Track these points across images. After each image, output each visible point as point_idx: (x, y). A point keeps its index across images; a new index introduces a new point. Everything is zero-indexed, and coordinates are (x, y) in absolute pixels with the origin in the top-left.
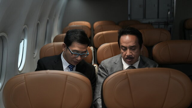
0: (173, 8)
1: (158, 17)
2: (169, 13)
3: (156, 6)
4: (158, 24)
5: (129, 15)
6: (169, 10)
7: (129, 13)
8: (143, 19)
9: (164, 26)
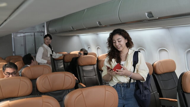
3: (34, 45)
5: (14, 52)
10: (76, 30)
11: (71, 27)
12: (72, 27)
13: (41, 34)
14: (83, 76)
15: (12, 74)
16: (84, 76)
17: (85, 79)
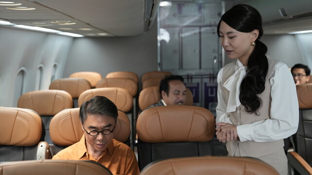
0: (221, 55)
1: (200, 68)
2: (215, 61)
3: (197, 51)
4: (200, 77)
5: (160, 64)
6: (215, 58)
7: (159, 61)
8: (179, 69)
9: (208, 80)
10: (291, 17)
11: (280, 11)
12: (283, 11)
13: (214, 30)
14: (303, 134)
15: (102, 132)
16: (305, 136)
17: (307, 143)
